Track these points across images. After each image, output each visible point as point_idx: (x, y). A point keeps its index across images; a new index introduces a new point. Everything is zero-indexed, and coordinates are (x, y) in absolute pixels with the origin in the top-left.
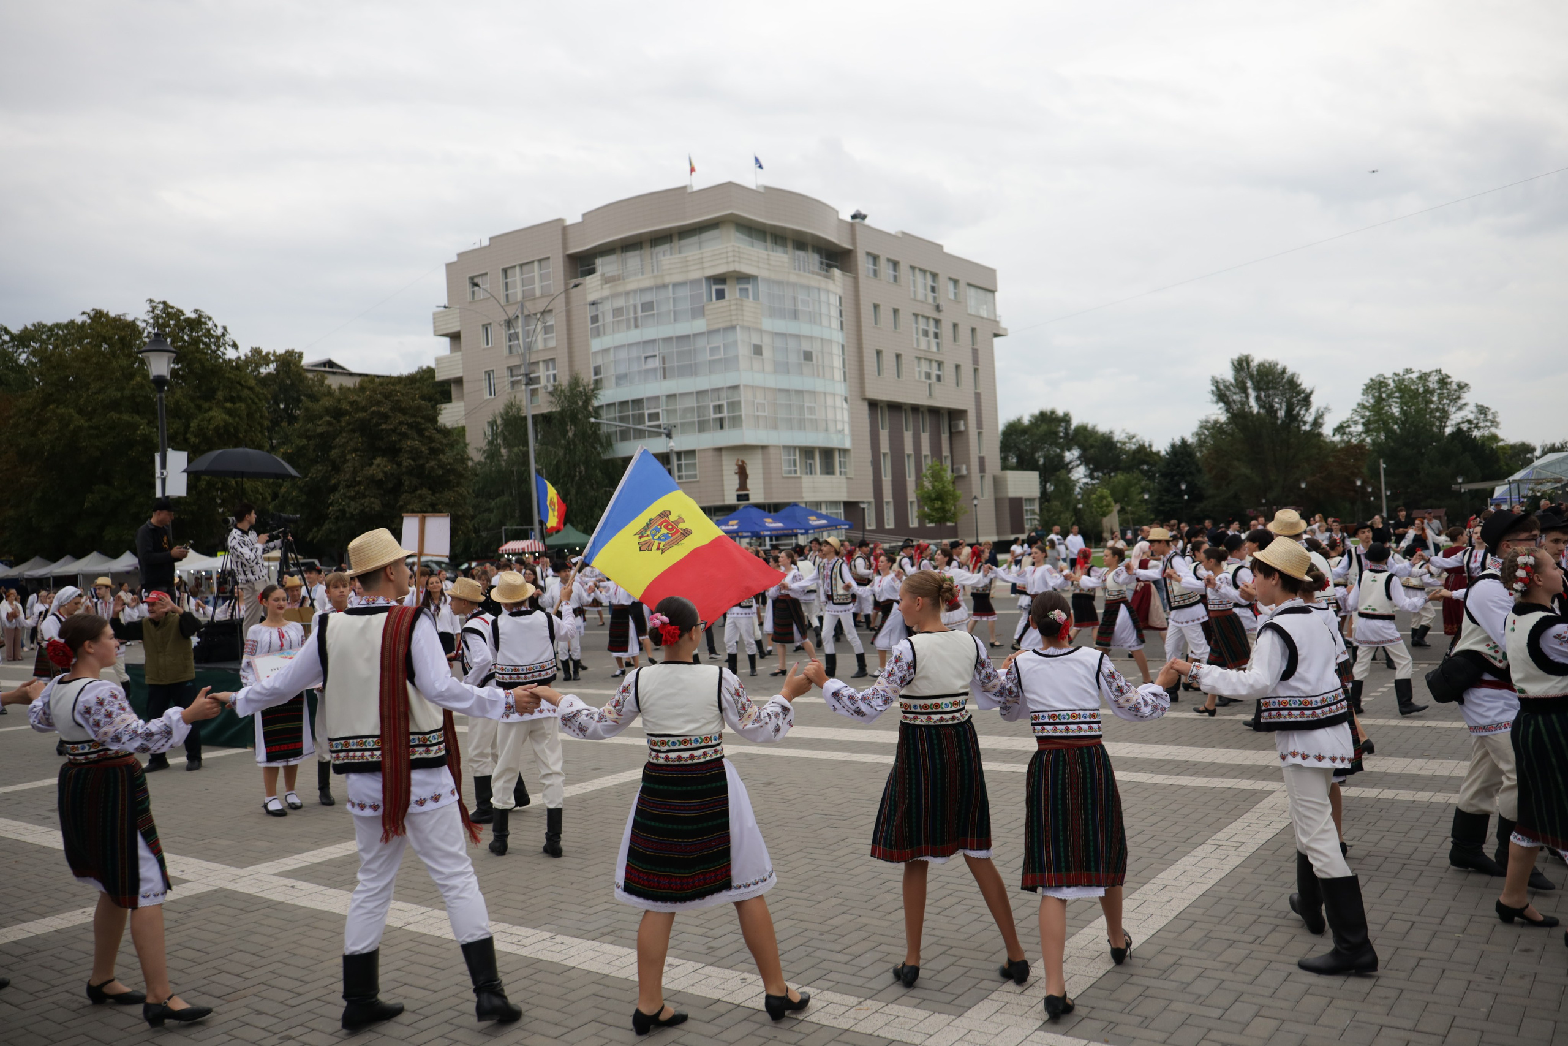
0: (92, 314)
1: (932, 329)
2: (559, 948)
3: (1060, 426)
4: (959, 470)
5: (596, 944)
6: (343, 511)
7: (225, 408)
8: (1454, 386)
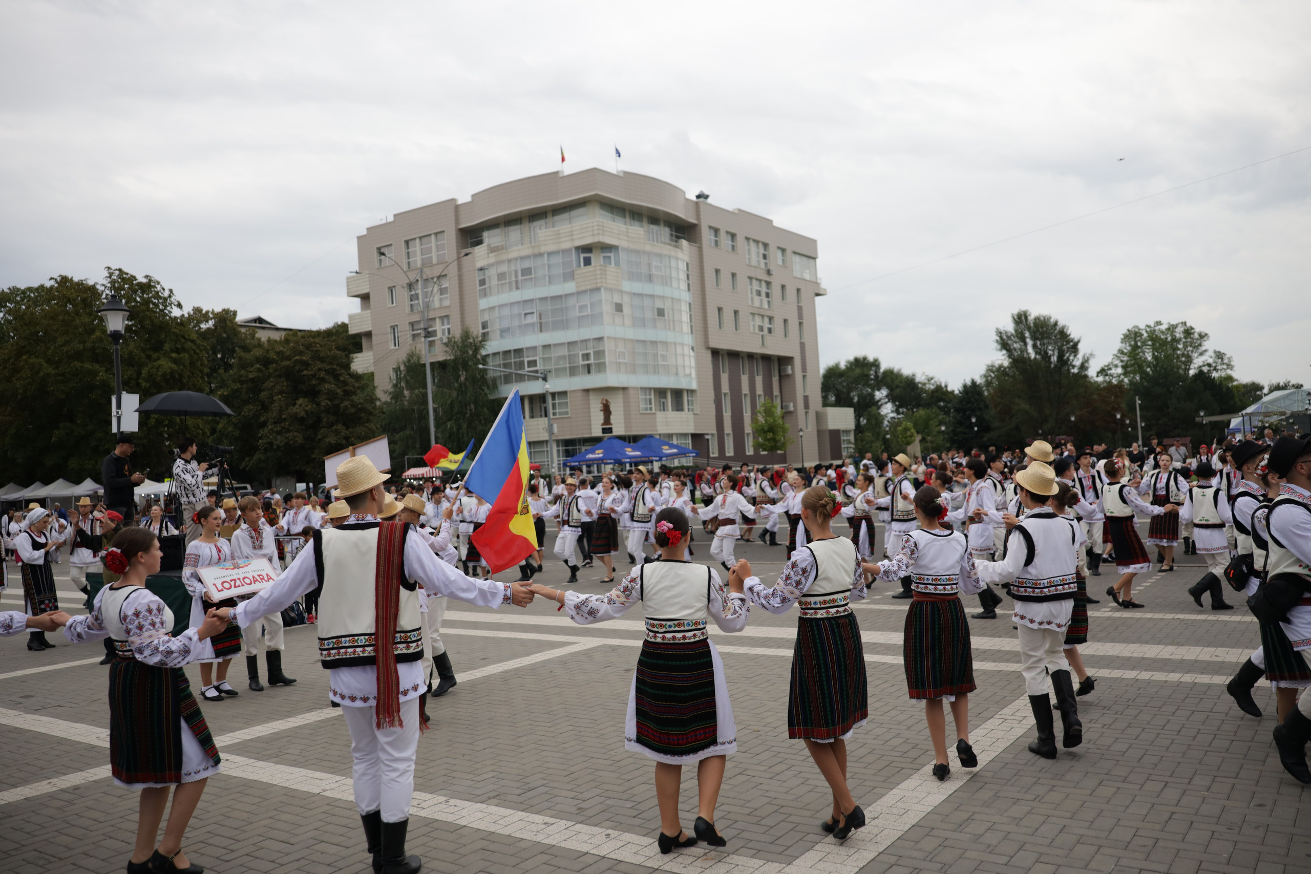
0: (59, 279)
1: (764, 290)
2: (452, 809)
3: (871, 369)
4: (787, 407)
5: (483, 806)
6: (271, 444)
7: (171, 358)
8: (1196, 336)
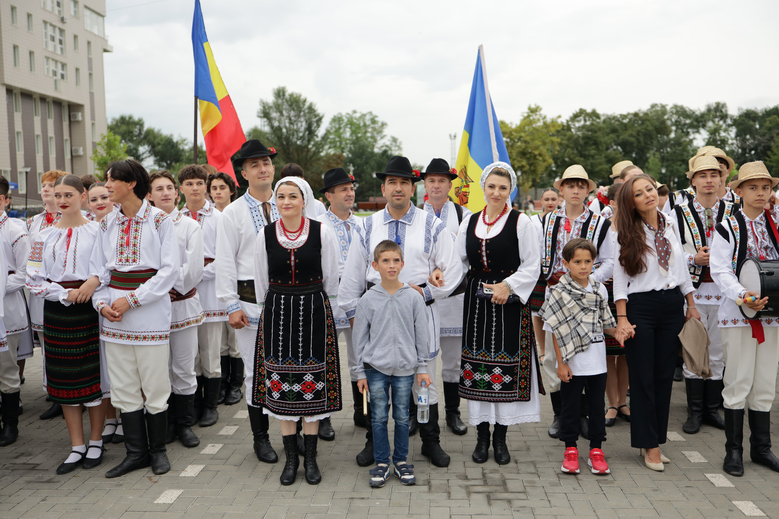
1: (58, 37)
3: (135, 127)
4: (77, 151)
8: (380, 124)
